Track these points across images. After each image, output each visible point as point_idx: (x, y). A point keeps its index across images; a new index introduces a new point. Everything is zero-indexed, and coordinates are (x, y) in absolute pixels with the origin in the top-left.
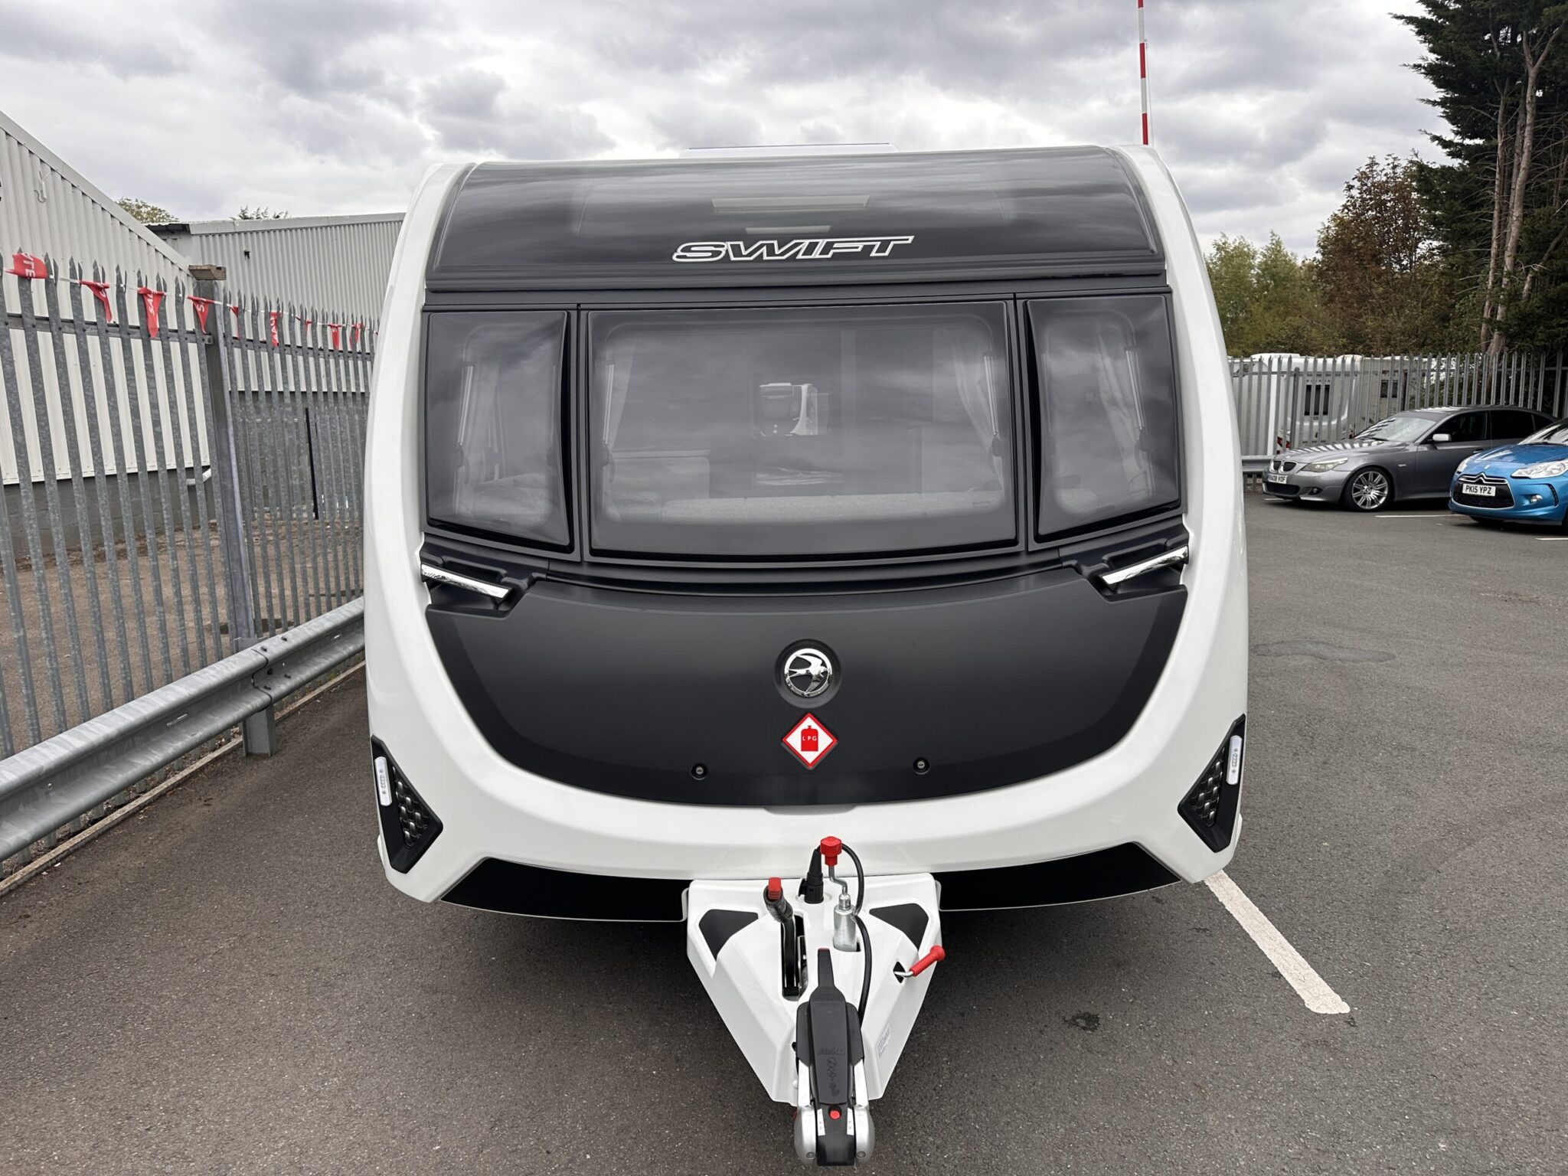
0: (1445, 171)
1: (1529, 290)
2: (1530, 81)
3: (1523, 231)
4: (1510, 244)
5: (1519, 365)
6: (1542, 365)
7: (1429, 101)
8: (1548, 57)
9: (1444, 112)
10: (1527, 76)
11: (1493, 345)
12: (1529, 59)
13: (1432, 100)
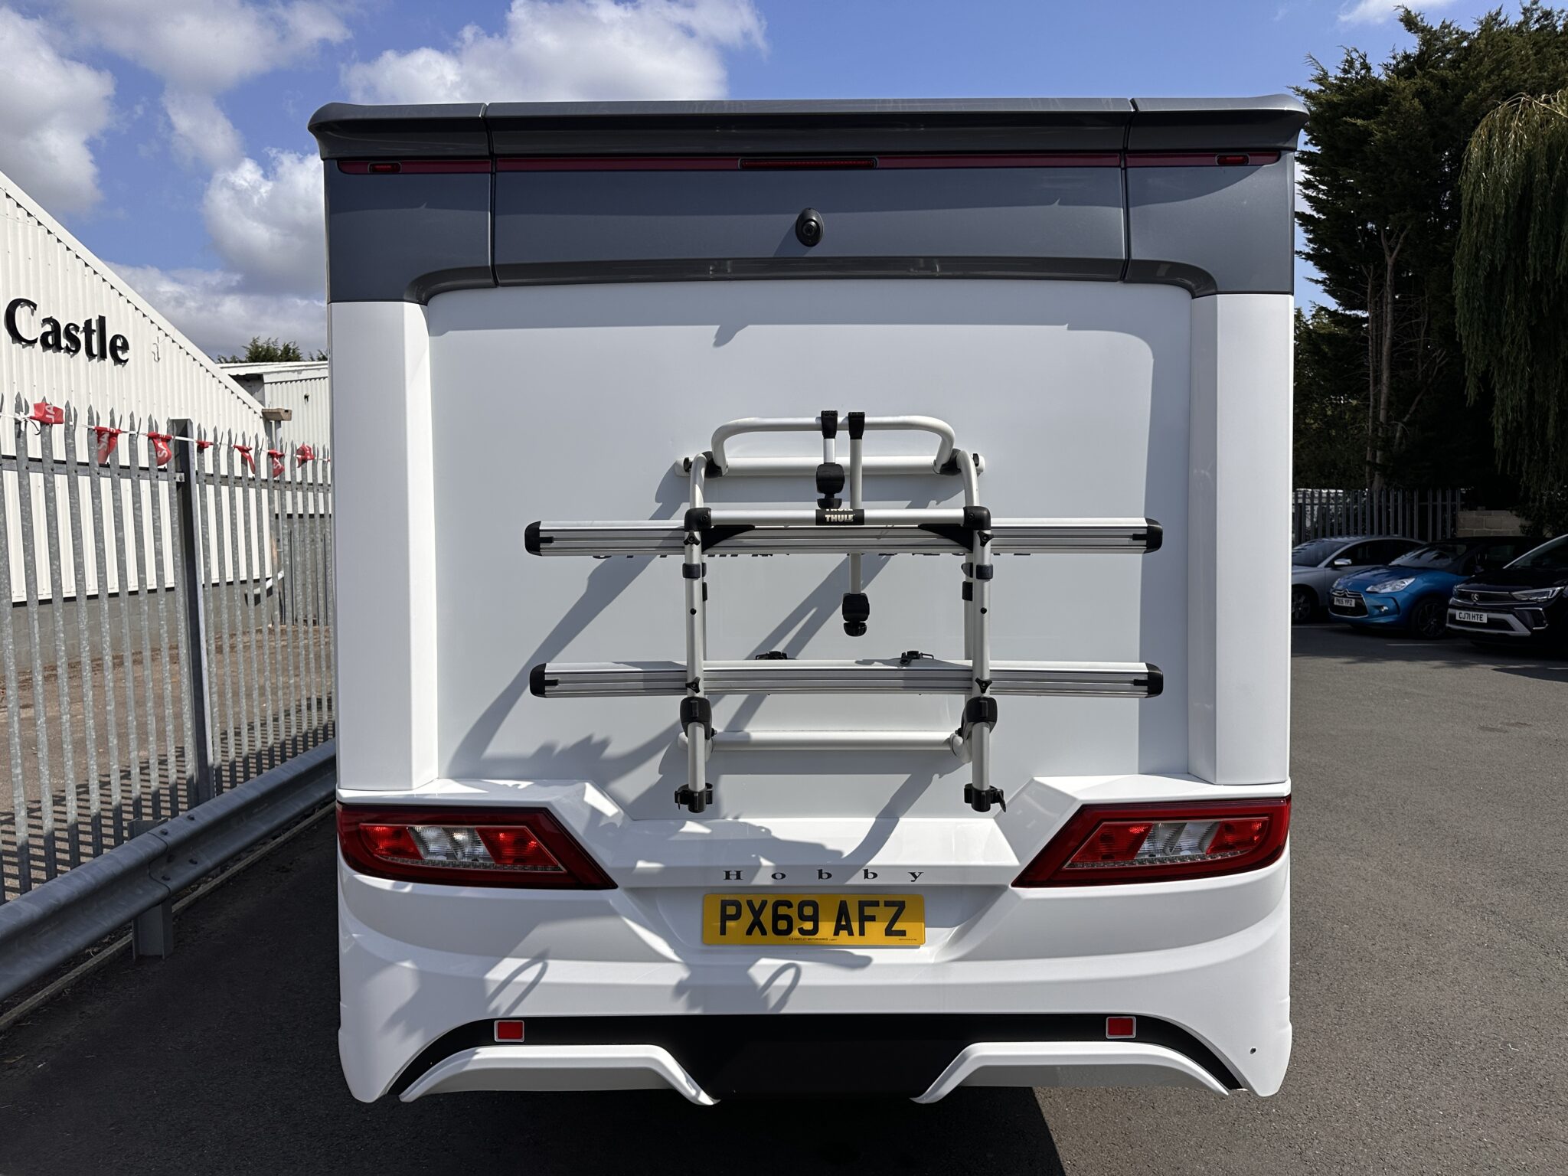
0: (1331, 338)
1: (1401, 438)
2: (1389, 268)
3: (1391, 387)
4: (1383, 399)
5: (1396, 500)
6: (1416, 498)
7: (1312, 280)
8: (1401, 251)
9: (1325, 290)
10: (1387, 265)
11: (1376, 484)
12: (1387, 253)
13: (1315, 279)
